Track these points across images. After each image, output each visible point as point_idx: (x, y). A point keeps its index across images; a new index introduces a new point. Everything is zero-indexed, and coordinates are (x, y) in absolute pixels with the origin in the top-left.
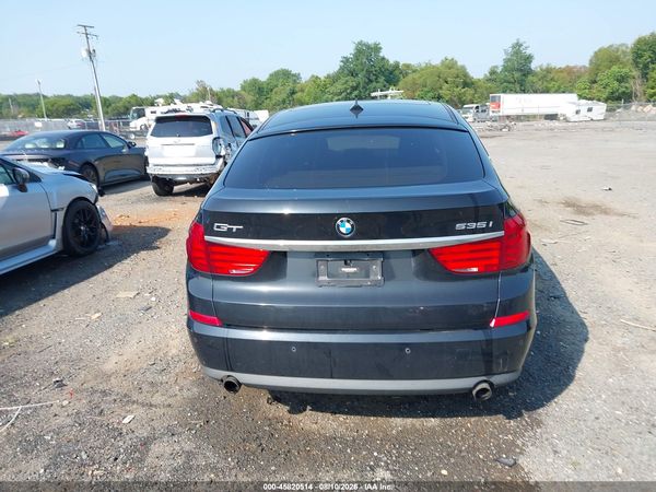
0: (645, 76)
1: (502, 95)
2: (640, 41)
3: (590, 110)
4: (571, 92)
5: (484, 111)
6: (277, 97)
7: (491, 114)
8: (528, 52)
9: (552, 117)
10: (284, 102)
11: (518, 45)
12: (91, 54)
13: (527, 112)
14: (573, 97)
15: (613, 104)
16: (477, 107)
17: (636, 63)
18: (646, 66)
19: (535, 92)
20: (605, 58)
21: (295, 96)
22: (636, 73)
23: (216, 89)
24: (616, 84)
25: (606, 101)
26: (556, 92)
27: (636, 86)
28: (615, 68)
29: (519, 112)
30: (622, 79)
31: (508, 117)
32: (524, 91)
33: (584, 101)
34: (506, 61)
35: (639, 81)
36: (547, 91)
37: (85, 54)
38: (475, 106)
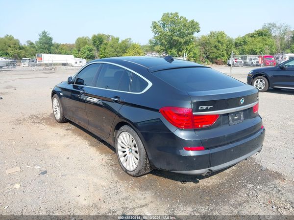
0: (98, 49)
1: (42, 54)
2: (94, 37)
3: (81, 62)
5: (33, 61)
7: (38, 63)
8: (50, 36)
9: (64, 64)
11: (44, 33)
13: (54, 62)
14: (72, 56)
15: (89, 60)
16: (29, 59)
17: (94, 45)
18: (98, 46)
19: (56, 54)
20: (81, 43)
22: (95, 48)
24: (88, 52)
25: (85, 58)
26: (65, 54)
27: (96, 53)
28: (87, 46)
29: (51, 62)
30: (90, 50)
31: (46, 64)
32: (50, 53)
33: (77, 58)
34: (40, 39)
35: (96, 51)
36: (60, 53)
38: (28, 59)
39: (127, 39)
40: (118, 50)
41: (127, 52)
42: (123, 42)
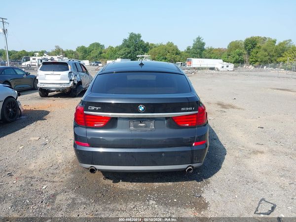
0: (249, 54)
1: (192, 59)
2: (247, 40)
3: (227, 66)
4: (220, 59)
5: (184, 65)
6: (93, 55)
7: (187, 67)
8: (203, 41)
9: (212, 69)
10: (96, 57)
11: (199, 38)
12: (5, 31)
13: (202, 66)
14: (221, 61)
15: (237, 64)
16: (181, 64)
17: (246, 49)
18: (249, 50)
19: (206, 58)
20: (234, 46)
21: (102, 55)
22: (245, 52)
23: (64, 50)
24: (238, 56)
25: (234, 63)
26: (214, 58)
27: (246, 57)
28: (237, 50)
29: (199, 66)
30: (240, 55)
31: (194, 68)
32: (201, 58)
33: (225, 63)
34: (194, 44)
35: (247, 56)
36: (210, 58)
37: (2, 31)
38: (180, 63)
39: (286, 41)
40: (271, 54)
41: (284, 55)
42: (280, 44)
